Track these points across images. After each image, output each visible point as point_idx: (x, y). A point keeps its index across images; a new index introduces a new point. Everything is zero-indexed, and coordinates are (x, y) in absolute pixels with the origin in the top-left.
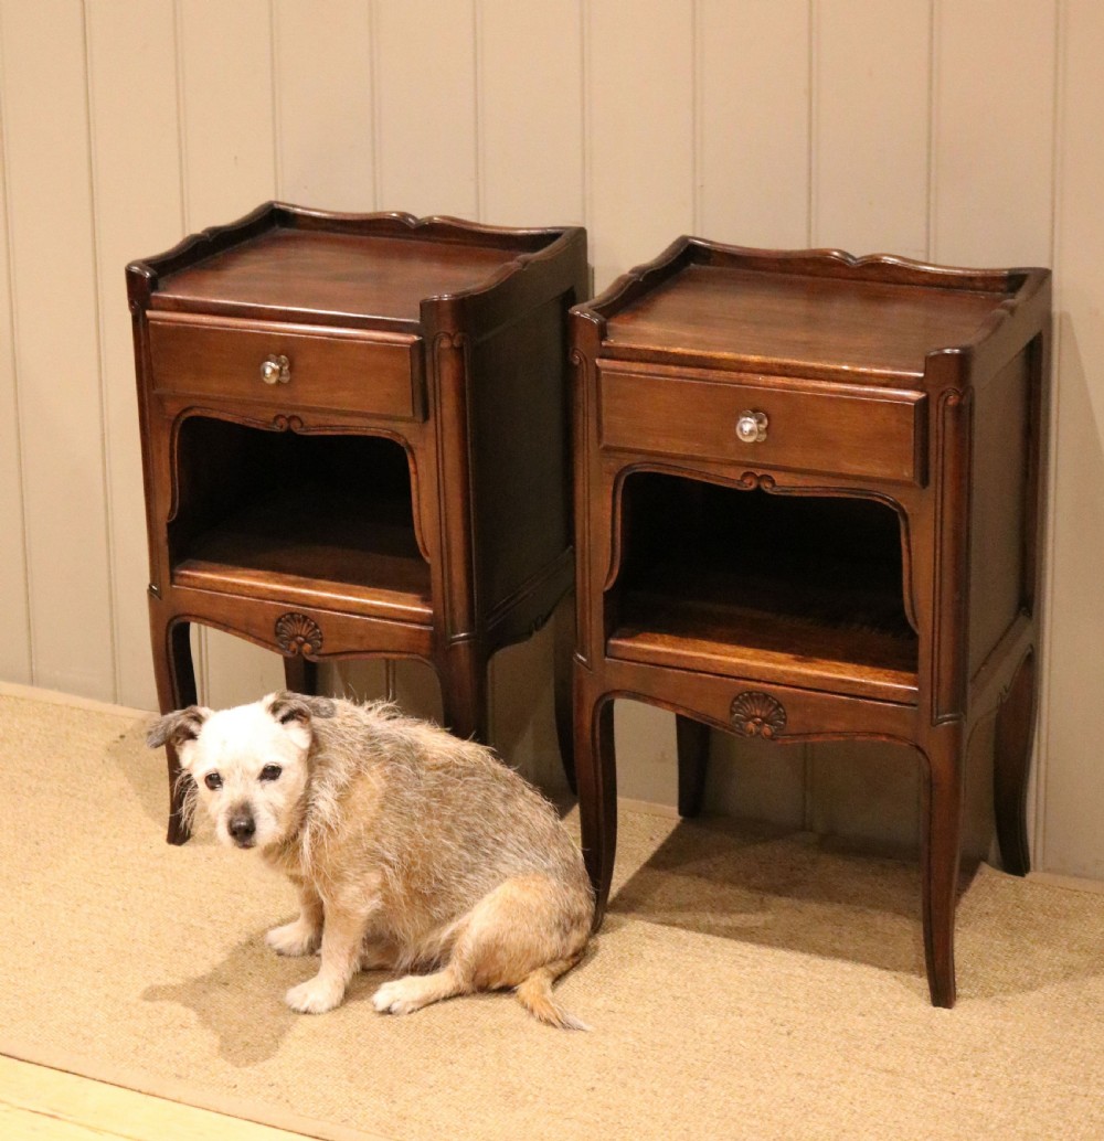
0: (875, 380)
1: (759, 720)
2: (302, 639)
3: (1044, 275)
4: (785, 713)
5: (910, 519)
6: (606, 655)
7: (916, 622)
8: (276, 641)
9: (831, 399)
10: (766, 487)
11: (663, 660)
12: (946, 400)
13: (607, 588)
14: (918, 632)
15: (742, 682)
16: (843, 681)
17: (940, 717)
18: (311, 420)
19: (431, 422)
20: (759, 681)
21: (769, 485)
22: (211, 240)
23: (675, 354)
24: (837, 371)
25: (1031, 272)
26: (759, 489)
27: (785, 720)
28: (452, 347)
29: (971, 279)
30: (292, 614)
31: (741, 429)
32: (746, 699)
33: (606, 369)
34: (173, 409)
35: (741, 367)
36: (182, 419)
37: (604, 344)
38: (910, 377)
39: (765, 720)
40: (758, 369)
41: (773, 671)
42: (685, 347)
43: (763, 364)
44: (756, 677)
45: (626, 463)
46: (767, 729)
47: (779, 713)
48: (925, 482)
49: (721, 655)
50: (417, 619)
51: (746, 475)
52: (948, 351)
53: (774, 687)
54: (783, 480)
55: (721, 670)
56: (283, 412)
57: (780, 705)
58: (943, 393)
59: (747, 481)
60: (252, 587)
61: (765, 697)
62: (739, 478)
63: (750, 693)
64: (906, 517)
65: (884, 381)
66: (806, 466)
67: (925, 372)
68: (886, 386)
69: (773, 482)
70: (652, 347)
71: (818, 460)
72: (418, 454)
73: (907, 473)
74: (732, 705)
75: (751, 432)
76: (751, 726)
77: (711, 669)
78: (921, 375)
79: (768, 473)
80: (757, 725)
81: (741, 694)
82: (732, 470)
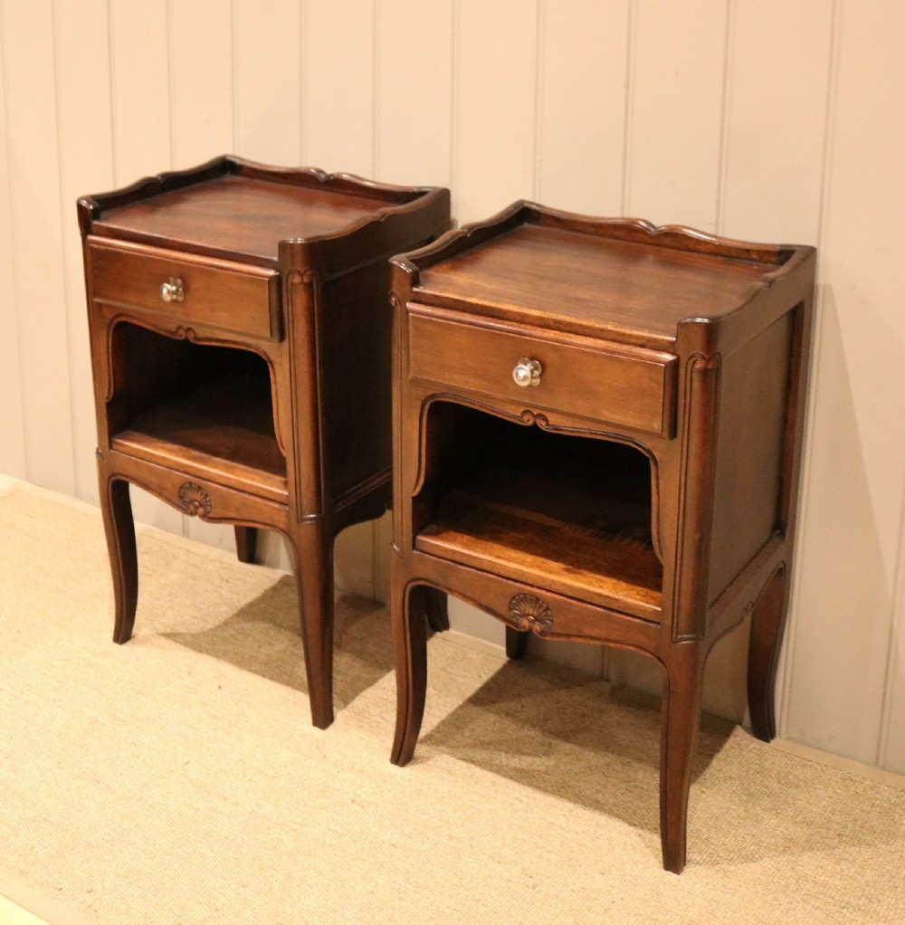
0: (634, 341)
1: (532, 618)
2: (197, 504)
3: (810, 253)
4: (552, 615)
5: (660, 464)
6: (414, 547)
7: (662, 554)
8: (179, 502)
9: (593, 354)
10: (542, 424)
11: (458, 558)
12: (694, 362)
13: (414, 494)
14: (663, 564)
15: (518, 585)
16: (600, 595)
17: (679, 637)
18: (202, 332)
19: (286, 343)
20: (532, 586)
21: (544, 423)
22: (162, 182)
23: (470, 304)
24: (602, 330)
25: (798, 248)
26: (535, 425)
27: (552, 621)
28: (302, 282)
29: (748, 251)
30: (190, 483)
31: (517, 374)
32: (522, 599)
33: (414, 312)
34: (109, 315)
35: (522, 319)
36: (115, 322)
37: (415, 289)
38: (664, 341)
39: (537, 619)
40: (536, 322)
41: (544, 580)
42: (480, 298)
43: (541, 319)
44: (531, 582)
45: (430, 393)
46: (538, 627)
47: (548, 615)
48: (673, 433)
49: (504, 559)
50: (278, 499)
51: (526, 412)
52: (699, 320)
53: (544, 592)
54: (554, 420)
55: (502, 573)
56: (181, 324)
57: (547, 609)
58: (692, 356)
59: (526, 418)
60: (164, 458)
61: (537, 600)
62: (519, 415)
63: (525, 595)
64: (656, 463)
65: (641, 342)
66: (573, 411)
67: (677, 338)
68: (642, 346)
69: (546, 420)
70: (451, 296)
71: (581, 407)
72: (277, 368)
73: (656, 426)
74: (510, 603)
75: (526, 378)
76: (525, 621)
77: (495, 571)
78: (674, 339)
79: (543, 413)
80: (530, 621)
81: (518, 595)
82: (514, 407)
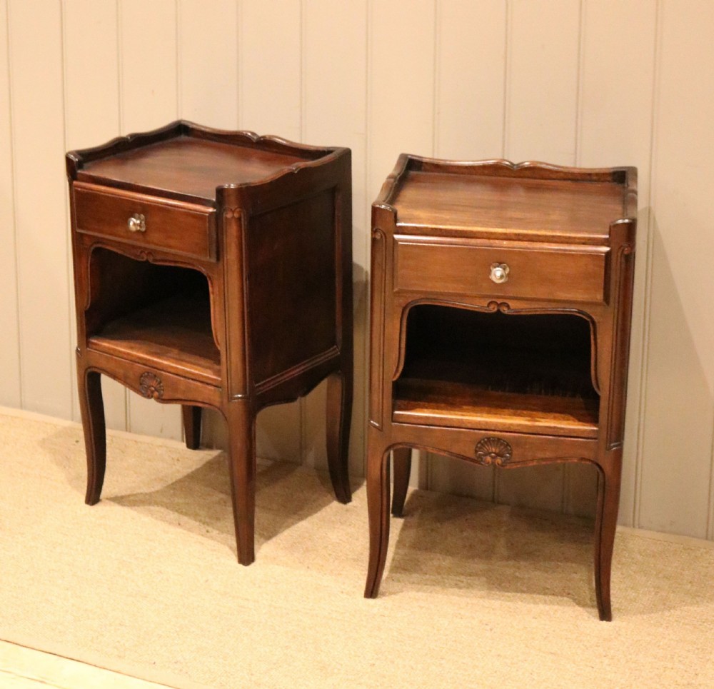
0: (578, 241)
1: (493, 454)
4: (511, 450)
5: (597, 325)
6: (393, 420)
7: (598, 387)
9: (550, 253)
11: (431, 422)
12: (623, 250)
13: (395, 379)
14: (600, 394)
15: (483, 432)
16: (549, 427)
17: (612, 445)
20: (494, 431)
21: (506, 309)
23: (446, 230)
24: (553, 236)
26: (499, 311)
27: (510, 454)
31: (495, 275)
32: (486, 442)
35: (489, 236)
37: (399, 225)
38: (600, 238)
39: (498, 455)
41: (504, 425)
42: (451, 225)
43: (505, 234)
44: (493, 428)
45: (410, 300)
46: (499, 460)
47: (507, 450)
48: (608, 301)
49: (467, 415)
50: (214, 383)
51: (489, 304)
52: (621, 221)
53: (504, 434)
54: (514, 305)
55: (469, 426)
57: (508, 444)
58: (621, 246)
59: (492, 307)
61: (498, 440)
62: (486, 306)
63: (489, 439)
64: (594, 324)
65: (583, 241)
66: (534, 296)
67: (610, 235)
68: (584, 244)
69: (508, 306)
70: (430, 226)
71: (542, 292)
73: (599, 297)
74: (477, 447)
75: (502, 277)
76: (489, 459)
77: (463, 426)
78: (607, 236)
79: (505, 301)
80: (493, 458)
81: (484, 440)
82: (482, 301)
